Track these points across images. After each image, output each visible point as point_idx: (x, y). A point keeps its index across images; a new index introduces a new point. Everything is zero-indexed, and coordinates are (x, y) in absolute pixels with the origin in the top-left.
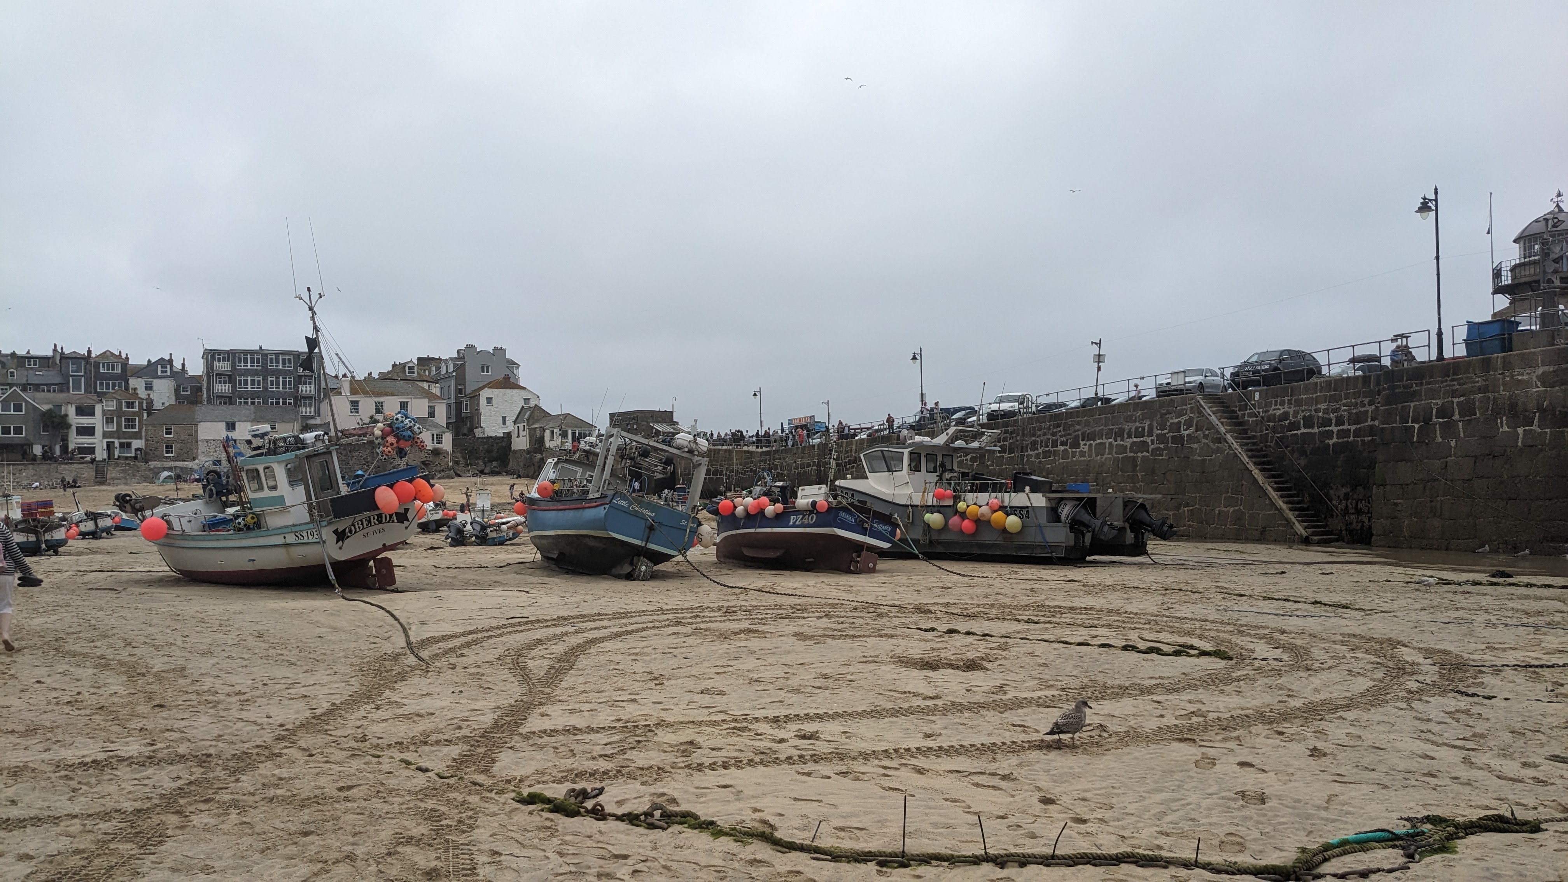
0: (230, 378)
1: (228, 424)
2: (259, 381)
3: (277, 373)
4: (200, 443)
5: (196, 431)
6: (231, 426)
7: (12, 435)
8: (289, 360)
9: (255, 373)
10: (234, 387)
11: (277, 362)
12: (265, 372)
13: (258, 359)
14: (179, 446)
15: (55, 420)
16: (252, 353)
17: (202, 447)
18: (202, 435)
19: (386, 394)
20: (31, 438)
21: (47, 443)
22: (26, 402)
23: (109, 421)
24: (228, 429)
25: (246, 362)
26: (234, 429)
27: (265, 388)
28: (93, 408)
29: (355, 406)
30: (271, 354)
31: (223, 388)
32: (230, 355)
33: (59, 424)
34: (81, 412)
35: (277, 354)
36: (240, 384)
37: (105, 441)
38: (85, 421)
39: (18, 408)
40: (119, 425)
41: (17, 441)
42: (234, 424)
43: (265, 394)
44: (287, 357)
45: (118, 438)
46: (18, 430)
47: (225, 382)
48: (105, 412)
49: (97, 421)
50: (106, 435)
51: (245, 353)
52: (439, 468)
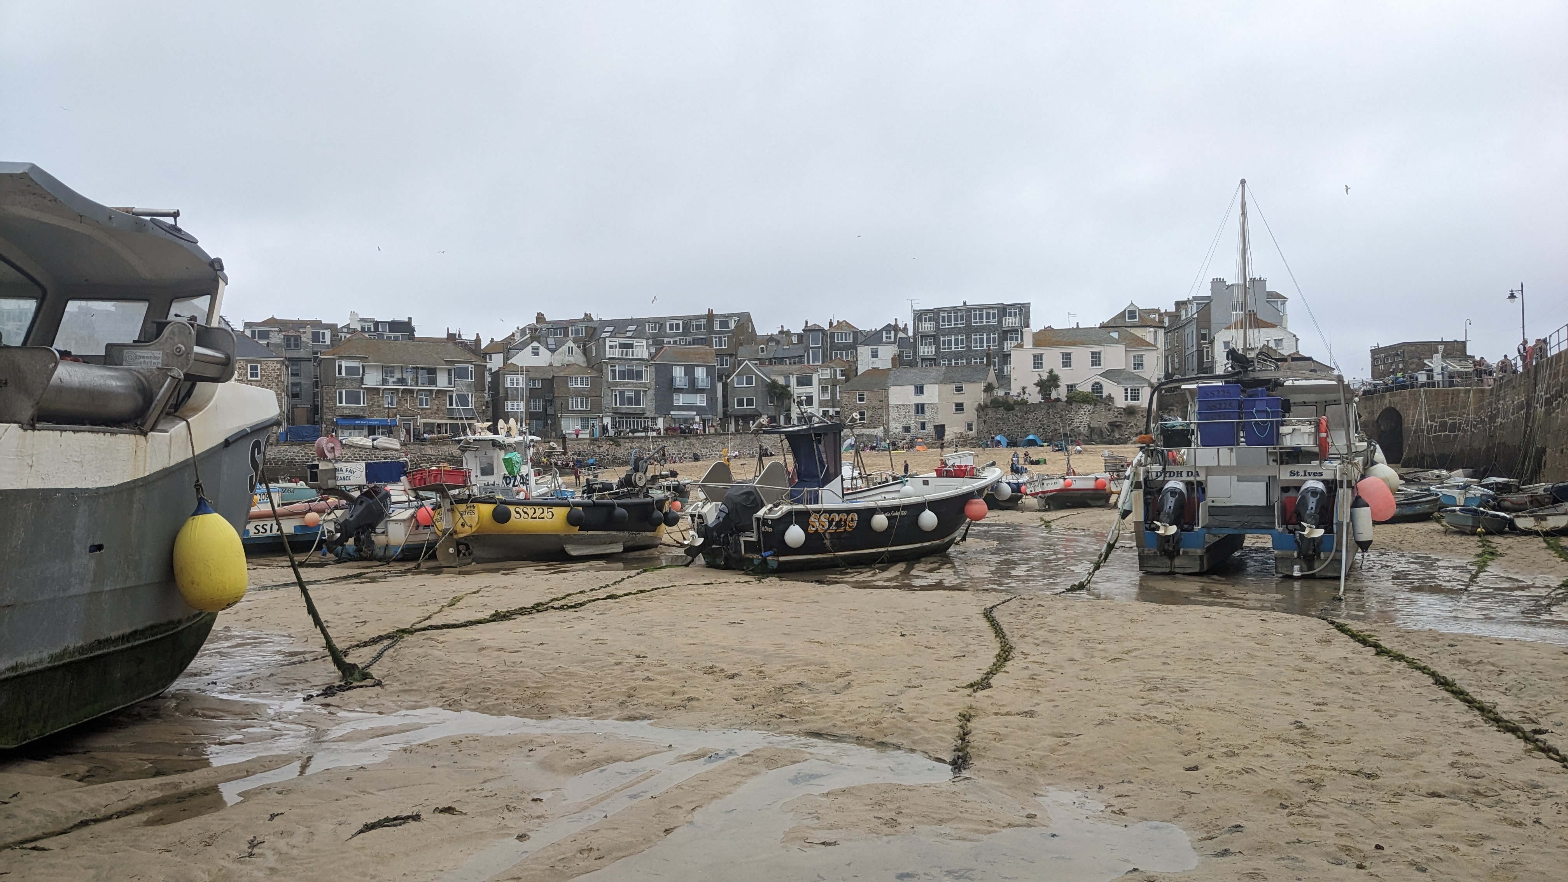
0: (934, 339)
1: (916, 387)
2: (962, 340)
3: (980, 330)
4: (891, 409)
5: (887, 397)
6: (920, 390)
7: (745, 407)
8: (994, 314)
9: (958, 331)
10: (938, 348)
11: (981, 318)
12: (969, 330)
13: (962, 316)
14: (870, 412)
15: (777, 391)
16: (955, 310)
17: (893, 414)
18: (893, 401)
19: (1074, 344)
20: (760, 409)
21: (773, 414)
22: (756, 374)
23: (825, 389)
24: (916, 393)
25: (949, 320)
26: (922, 392)
27: (969, 347)
28: (811, 377)
29: (1038, 362)
30: (975, 310)
31: (927, 350)
32: (935, 315)
33: (781, 394)
34: (800, 383)
35: (981, 308)
36: (944, 344)
37: (821, 410)
38: (804, 390)
39: (750, 381)
40: (833, 394)
41: (748, 413)
42: (922, 388)
43: (968, 354)
44: (992, 311)
45: (833, 407)
46: (750, 402)
47: (930, 344)
48: (820, 381)
49: (814, 390)
50: (822, 404)
51: (949, 310)
52: (1134, 430)
